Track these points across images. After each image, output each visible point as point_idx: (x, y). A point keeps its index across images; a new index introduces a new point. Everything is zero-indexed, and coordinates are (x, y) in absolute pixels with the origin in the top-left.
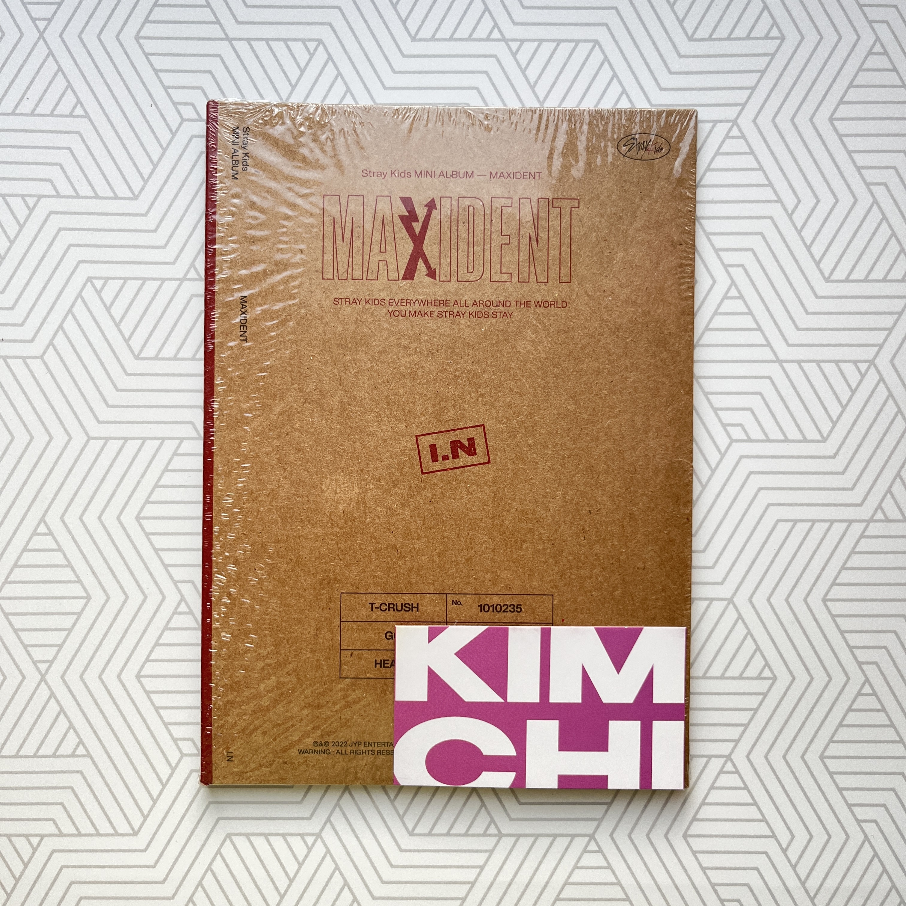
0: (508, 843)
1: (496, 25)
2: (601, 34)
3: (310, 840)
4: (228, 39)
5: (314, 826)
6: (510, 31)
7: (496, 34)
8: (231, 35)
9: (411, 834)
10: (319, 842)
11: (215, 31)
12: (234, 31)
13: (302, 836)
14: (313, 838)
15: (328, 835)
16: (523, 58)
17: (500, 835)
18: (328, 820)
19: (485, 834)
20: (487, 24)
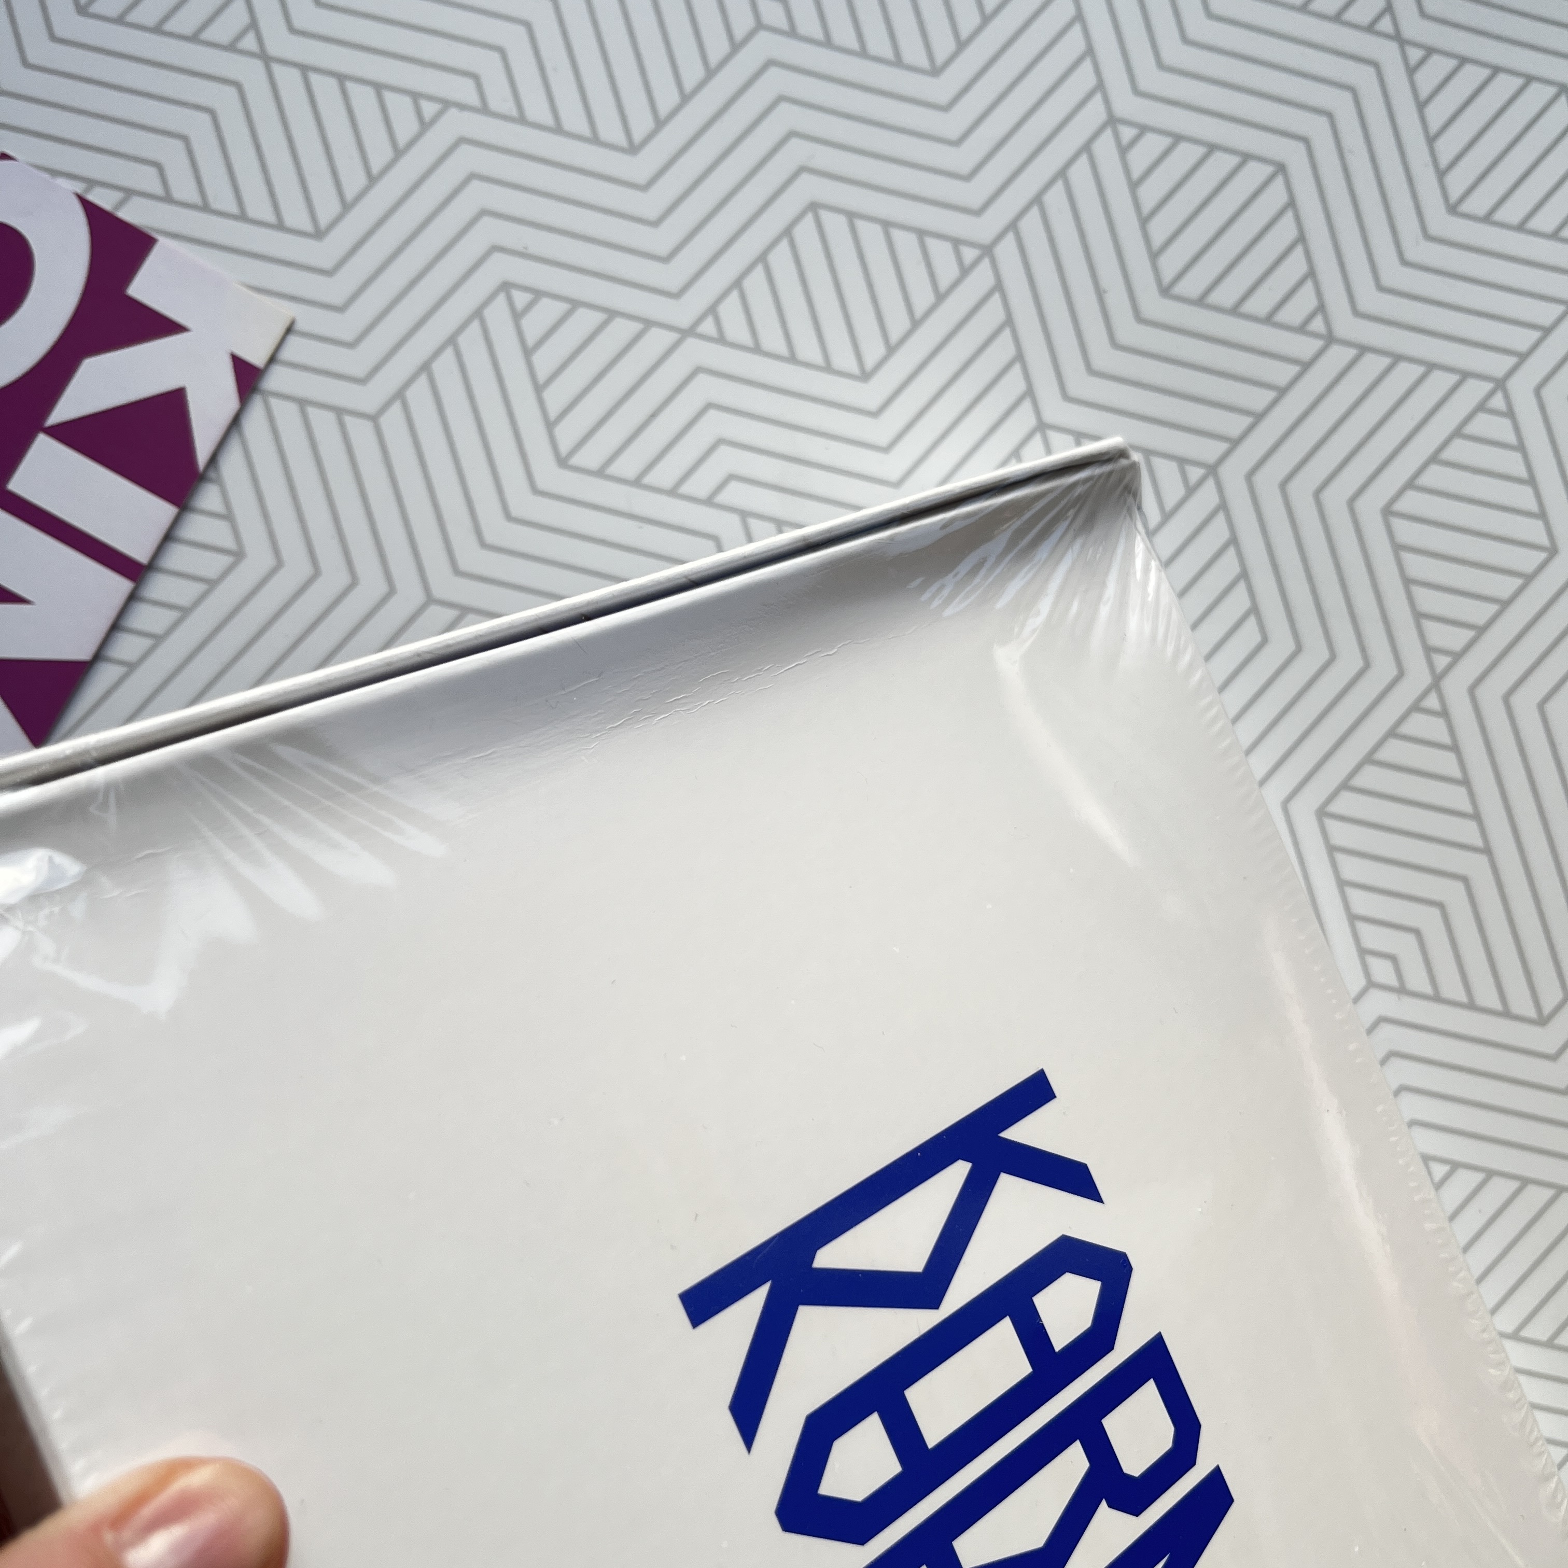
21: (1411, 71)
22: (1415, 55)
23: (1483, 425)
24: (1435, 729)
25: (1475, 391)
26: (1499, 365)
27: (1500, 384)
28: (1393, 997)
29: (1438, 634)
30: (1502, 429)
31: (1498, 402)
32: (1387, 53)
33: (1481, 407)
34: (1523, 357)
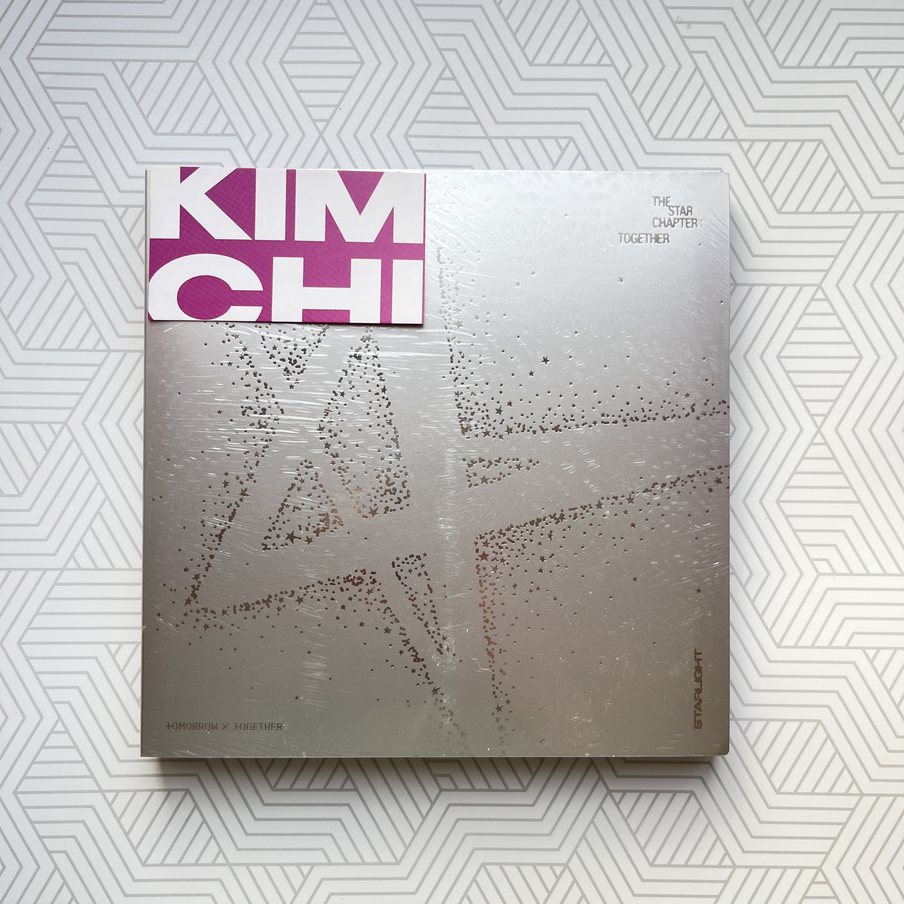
0: (741, 874)
1: (729, 127)
2: (825, 134)
3: (558, 869)
4: (488, 137)
5: (562, 857)
6: (743, 133)
7: (729, 135)
8: (490, 134)
9: (652, 864)
10: (567, 871)
11: (476, 131)
12: (493, 129)
13: (551, 865)
14: (561, 868)
15: (575, 864)
16: (754, 156)
17: (734, 867)
18: (575, 851)
19: (720, 866)
20: (721, 125)
21: (746, 153)
22: (746, 145)
23: (815, 307)
24: (823, 451)
25: (807, 293)
26: (816, 278)
27: (819, 286)
28: (832, 577)
29: (815, 408)
30: (825, 307)
31: (820, 295)
32: (733, 148)
33: (813, 299)
34: (827, 271)
